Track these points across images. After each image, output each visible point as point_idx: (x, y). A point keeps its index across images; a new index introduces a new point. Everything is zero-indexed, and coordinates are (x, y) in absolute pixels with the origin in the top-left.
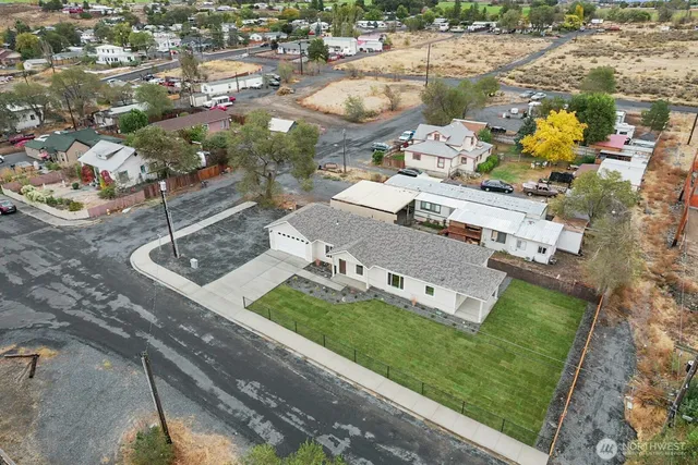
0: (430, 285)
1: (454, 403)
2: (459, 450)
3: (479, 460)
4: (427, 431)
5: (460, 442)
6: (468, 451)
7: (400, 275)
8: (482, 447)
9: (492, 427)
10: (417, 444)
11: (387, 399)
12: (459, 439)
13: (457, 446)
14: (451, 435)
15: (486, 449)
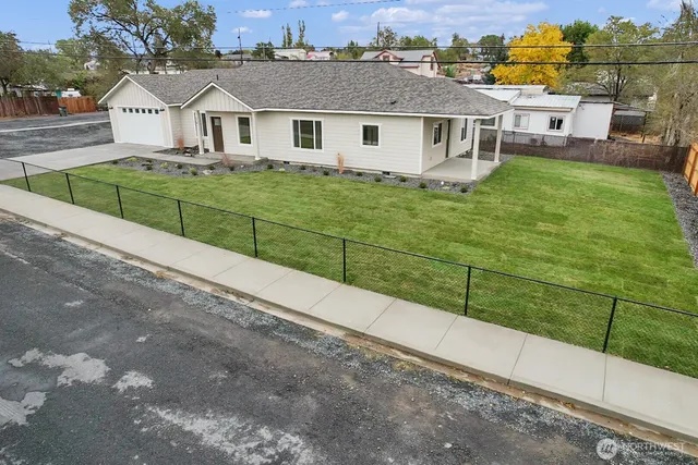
0: (371, 123)
1: (438, 295)
2: (475, 414)
3: (558, 446)
4: (355, 364)
5: (468, 387)
6: (507, 416)
7: (314, 119)
8: (554, 398)
9: (568, 339)
10: (310, 402)
11: (240, 295)
12: (466, 380)
13: (464, 401)
14: (437, 370)
15: (572, 403)
